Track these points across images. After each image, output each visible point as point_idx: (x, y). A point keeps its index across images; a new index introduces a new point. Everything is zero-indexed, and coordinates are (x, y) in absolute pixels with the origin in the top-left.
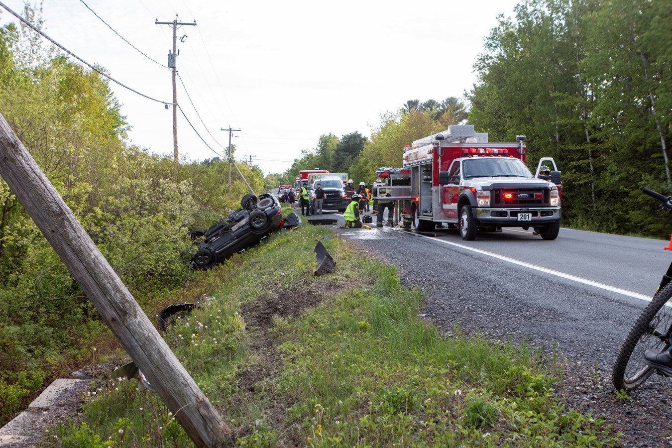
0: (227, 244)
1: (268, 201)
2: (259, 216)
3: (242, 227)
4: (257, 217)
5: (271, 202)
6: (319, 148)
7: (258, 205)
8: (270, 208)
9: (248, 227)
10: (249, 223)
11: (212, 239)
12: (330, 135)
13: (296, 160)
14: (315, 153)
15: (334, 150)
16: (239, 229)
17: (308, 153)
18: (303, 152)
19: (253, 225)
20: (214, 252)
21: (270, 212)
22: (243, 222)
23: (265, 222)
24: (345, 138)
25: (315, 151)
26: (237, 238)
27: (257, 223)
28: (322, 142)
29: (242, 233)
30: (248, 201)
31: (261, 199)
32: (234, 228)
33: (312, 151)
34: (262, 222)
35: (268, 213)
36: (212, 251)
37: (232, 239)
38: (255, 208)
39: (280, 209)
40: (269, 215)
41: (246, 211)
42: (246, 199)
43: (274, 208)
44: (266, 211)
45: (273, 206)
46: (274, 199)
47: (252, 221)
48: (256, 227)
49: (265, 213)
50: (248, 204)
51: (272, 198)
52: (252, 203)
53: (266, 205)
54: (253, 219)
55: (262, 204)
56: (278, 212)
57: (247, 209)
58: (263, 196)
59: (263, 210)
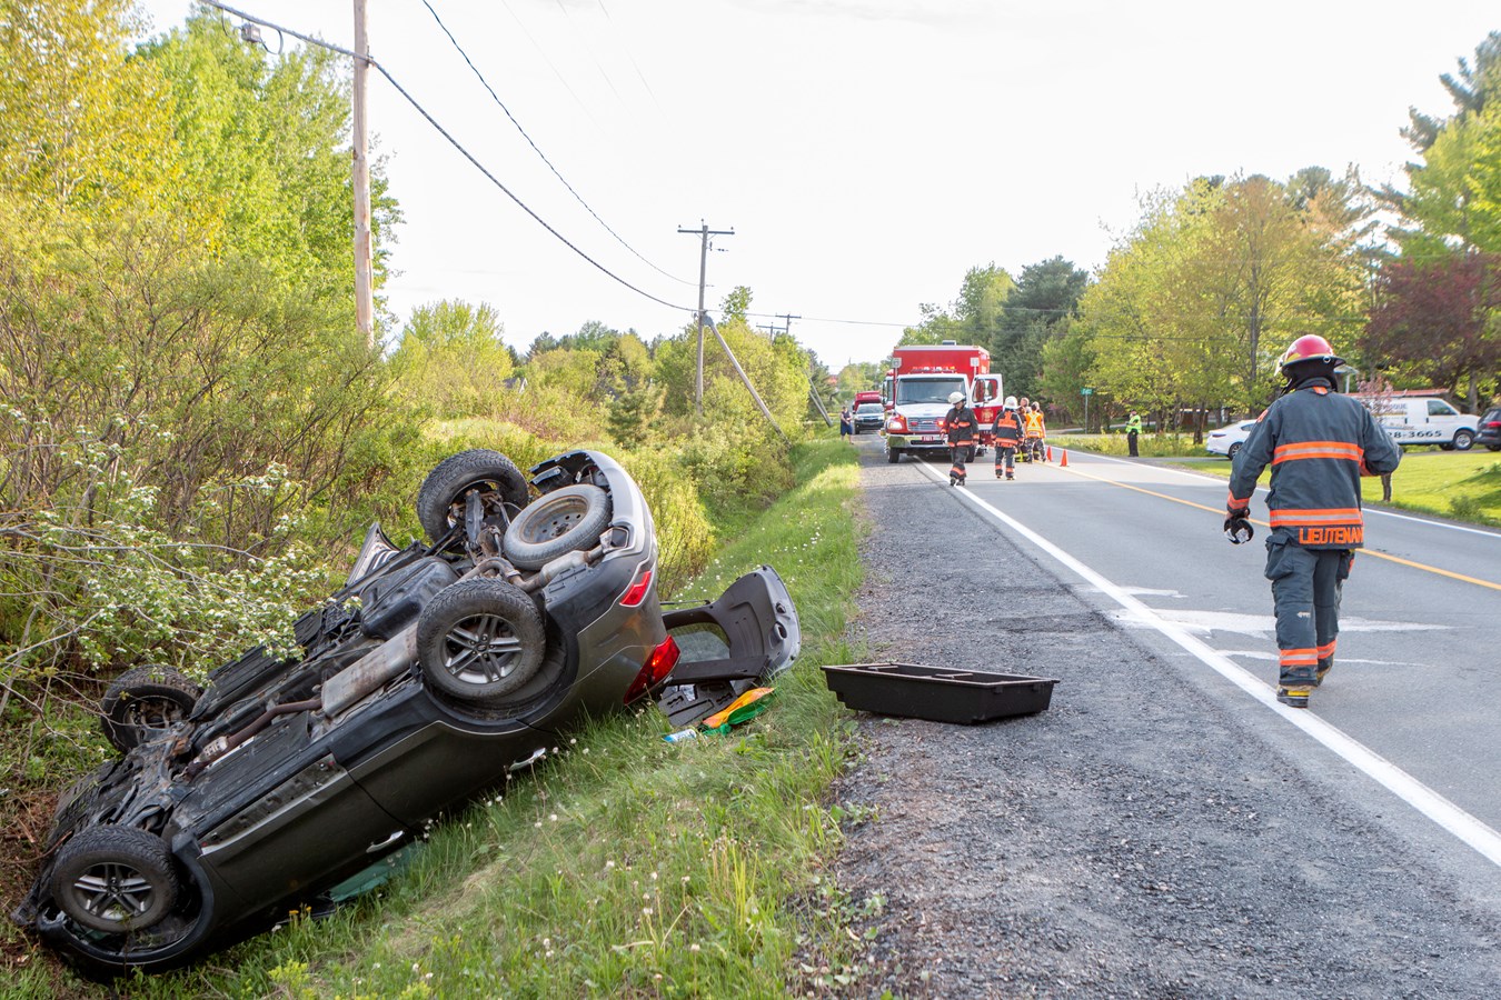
0: (278, 801)
1: (579, 505)
2: (499, 619)
3: (387, 682)
5: (594, 514)
6: (963, 301)
7: (517, 540)
8: (575, 558)
9: (412, 688)
10: (418, 667)
11: (210, 750)
12: (991, 269)
13: (907, 330)
14: (951, 314)
15: (1001, 303)
16: (364, 694)
17: (937, 313)
18: (924, 310)
19: (447, 680)
20: (189, 848)
21: (571, 587)
22: (397, 650)
23: (530, 659)
24: (1029, 272)
25: (954, 308)
26: (345, 763)
27: (475, 668)
28: (971, 286)
29: (376, 732)
30: (460, 498)
31: (549, 484)
32: (336, 691)
33: (945, 308)
34: (506, 657)
35: (551, 597)
36: (179, 841)
37: (310, 770)
38: (494, 548)
39: (645, 568)
40: (559, 608)
41: (439, 568)
42: (444, 491)
43: (602, 555)
44: (549, 579)
45: (598, 543)
46: (614, 492)
47: (437, 649)
48: (470, 691)
49: (535, 592)
50: (461, 521)
51: (606, 488)
52: (477, 515)
53: (561, 531)
54: (438, 640)
55: (538, 528)
56: (632, 583)
57: (453, 548)
58: (556, 471)
59: (528, 570)
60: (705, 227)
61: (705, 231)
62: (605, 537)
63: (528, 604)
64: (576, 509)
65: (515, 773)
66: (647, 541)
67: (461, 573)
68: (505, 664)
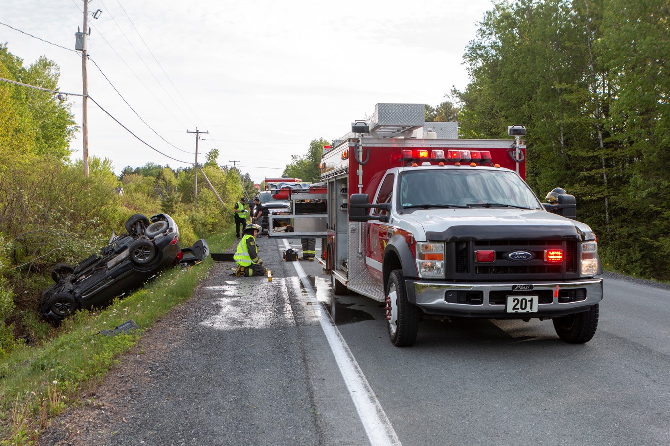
0: (99, 286)
1: (162, 225)
2: (145, 246)
3: (122, 261)
4: (140, 248)
5: (165, 226)
6: (310, 154)
7: (148, 232)
8: (161, 235)
9: (128, 262)
10: (130, 257)
11: (81, 278)
12: (321, 141)
13: (288, 166)
14: (304, 158)
16: (117, 264)
17: (299, 159)
18: (294, 158)
19: (135, 259)
20: (80, 297)
21: (161, 240)
22: (123, 255)
23: (152, 255)
25: (306, 157)
26: (113, 278)
27: (141, 257)
28: (313, 148)
29: (121, 271)
30: (135, 224)
31: (154, 221)
32: (110, 264)
33: (302, 157)
34: (148, 255)
35: (157, 243)
36: (77, 295)
37: (106, 279)
38: (143, 234)
39: (176, 237)
40: (159, 245)
41: (131, 239)
42: (132, 222)
43: (167, 234)
44: (156, 239)
45: (166, 232)
46: (169, 222)
47: (134, 253)
48: (140, 262)
49: (153, 242)
50: (135, 229)
51: (167, 221)
52: (139, 227)
53: (158, 230)
54: (134, 251)
55: (153, 229)
56: (174, 240)
57: (134, 235)
58: (156, 218)
59: (152, 238)
60: (197, 131)
61: (197, 132)
62: (167, 231)
63: (152, 244)
64: (161, 226)
65: (149, 280)
66: (176, 231)
67: (135, 240)
68: (147, 256)
